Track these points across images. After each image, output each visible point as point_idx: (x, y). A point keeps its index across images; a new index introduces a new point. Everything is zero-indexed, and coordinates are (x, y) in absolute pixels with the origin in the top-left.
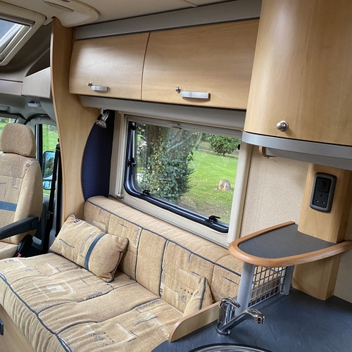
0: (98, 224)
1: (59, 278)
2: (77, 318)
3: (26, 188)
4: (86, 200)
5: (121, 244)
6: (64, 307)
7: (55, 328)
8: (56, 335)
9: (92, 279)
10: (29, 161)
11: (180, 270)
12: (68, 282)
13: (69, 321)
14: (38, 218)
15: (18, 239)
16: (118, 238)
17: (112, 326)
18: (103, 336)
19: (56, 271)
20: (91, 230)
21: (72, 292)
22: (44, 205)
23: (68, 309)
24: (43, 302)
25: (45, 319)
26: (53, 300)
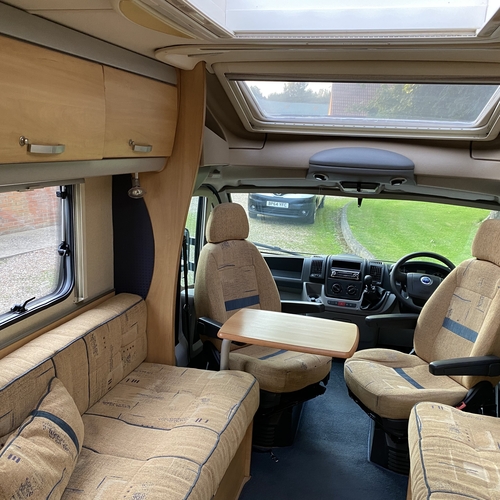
19: (495, 448)
24: (445, 481)
26: (460, 486)
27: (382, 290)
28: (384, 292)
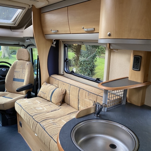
0: (55, 85)
1: (41, 105)
2: (47, 118)
3: (27, 73)
4: (50, 76)
5: (63, 91)
6: (42, 114)
7: (39, 121)
8: (39, 123)
9: (53, 105)
10: (28, 63)
11: (85, 99)
12: (44, 106)
13: (44, 119)
14: (32, 84)
15: (26, 92)
16: (62, 89)
17: (60, 120)
18: (56, 123)
19: (40, 103)
20: (52, 87)
21: (45, 109)
22: (35, 79)
23: (44, 115)
24: (34, 113)
25: (35, 118)
26: (38, 112)
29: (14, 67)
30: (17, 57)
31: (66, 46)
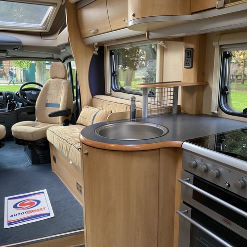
27: (15, 102)
28: (16, 103)
29: (47, 88)
30: (51, 75)
31: (113, 54)
